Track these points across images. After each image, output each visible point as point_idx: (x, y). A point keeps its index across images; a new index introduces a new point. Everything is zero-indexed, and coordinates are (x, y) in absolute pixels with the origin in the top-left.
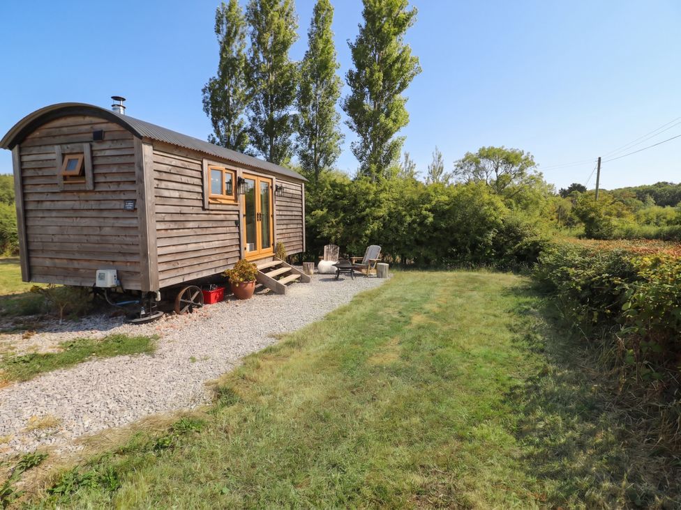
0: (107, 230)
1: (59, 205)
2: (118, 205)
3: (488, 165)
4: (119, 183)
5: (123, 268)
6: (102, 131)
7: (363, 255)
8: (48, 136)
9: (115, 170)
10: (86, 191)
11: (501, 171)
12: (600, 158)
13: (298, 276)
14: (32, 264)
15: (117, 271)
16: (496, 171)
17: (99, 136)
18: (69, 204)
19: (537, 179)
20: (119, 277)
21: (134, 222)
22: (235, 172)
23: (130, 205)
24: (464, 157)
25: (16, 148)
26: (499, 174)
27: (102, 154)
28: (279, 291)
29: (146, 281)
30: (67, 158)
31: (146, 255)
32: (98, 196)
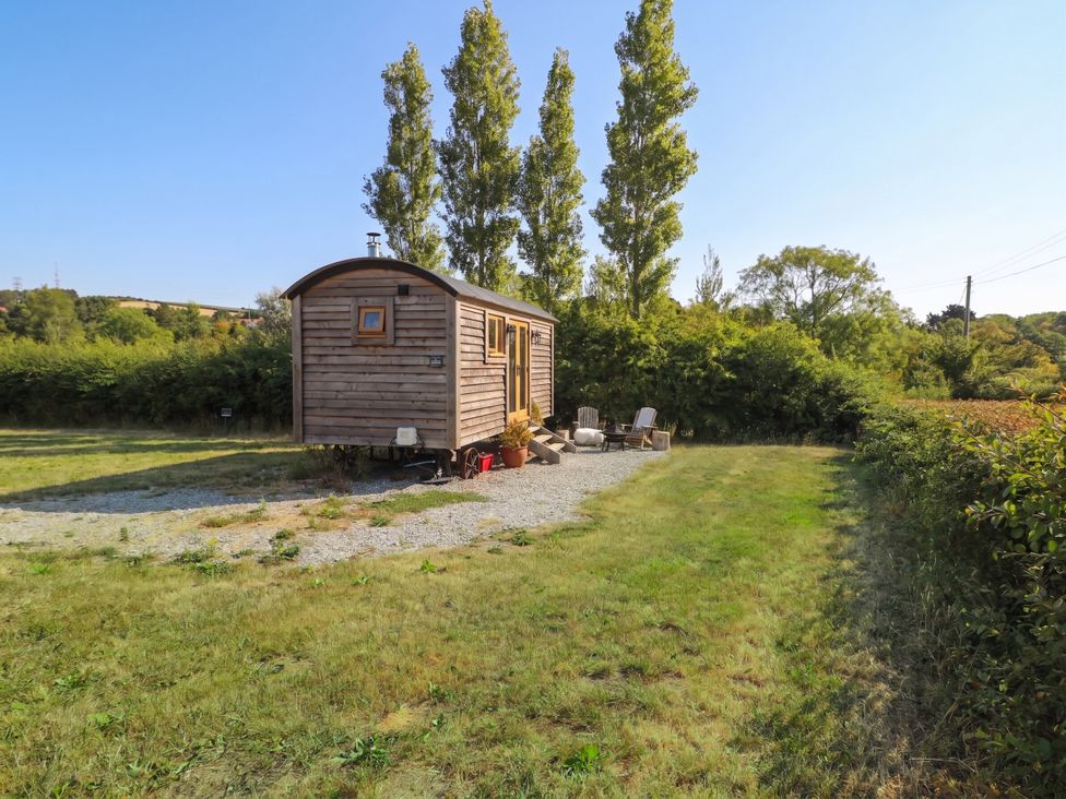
0: (406, 387)
1: (351, 360)
2: (421, 361)
3: (797, 276)
4: (425, 339)
5: (424, 425)
6: (408, 286)
7: (632, 423)
8: (340, 287)
9: (420, 325)
10: (384, 347)
11: (820, 288)
12: (969, 278)
13: (563, 445)
14: (306, 423)
15: (418, 430)
16: (812, 286)
17: (404, 291)
18: (363, 360)
19: (882, 300)
20: (420, 436)
21: (441, 379)
22: (504, 318)
23: (436, 362)
24: (756, 263)
25: (298, 299)
26: (815, 291)
27: (406, 308)
28: (553, 459)
29: (453, 439)
30: (363, 311)
31: (452, 413)
32: (398, 351)
